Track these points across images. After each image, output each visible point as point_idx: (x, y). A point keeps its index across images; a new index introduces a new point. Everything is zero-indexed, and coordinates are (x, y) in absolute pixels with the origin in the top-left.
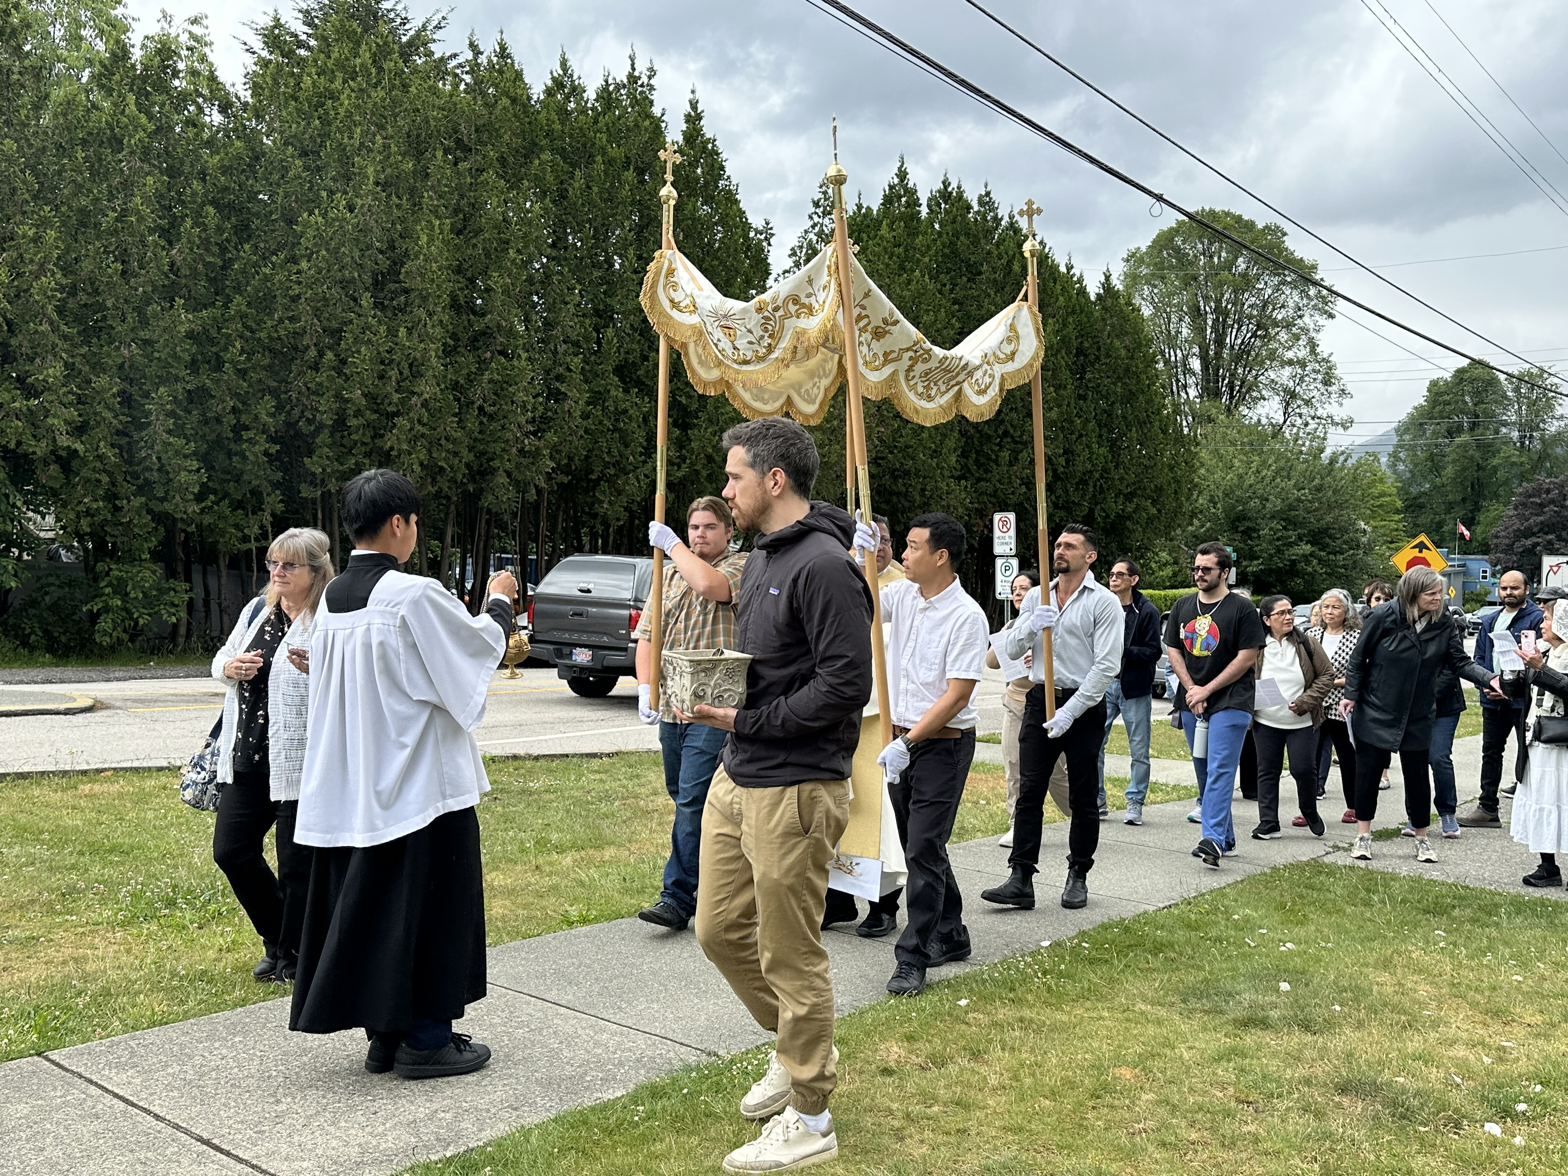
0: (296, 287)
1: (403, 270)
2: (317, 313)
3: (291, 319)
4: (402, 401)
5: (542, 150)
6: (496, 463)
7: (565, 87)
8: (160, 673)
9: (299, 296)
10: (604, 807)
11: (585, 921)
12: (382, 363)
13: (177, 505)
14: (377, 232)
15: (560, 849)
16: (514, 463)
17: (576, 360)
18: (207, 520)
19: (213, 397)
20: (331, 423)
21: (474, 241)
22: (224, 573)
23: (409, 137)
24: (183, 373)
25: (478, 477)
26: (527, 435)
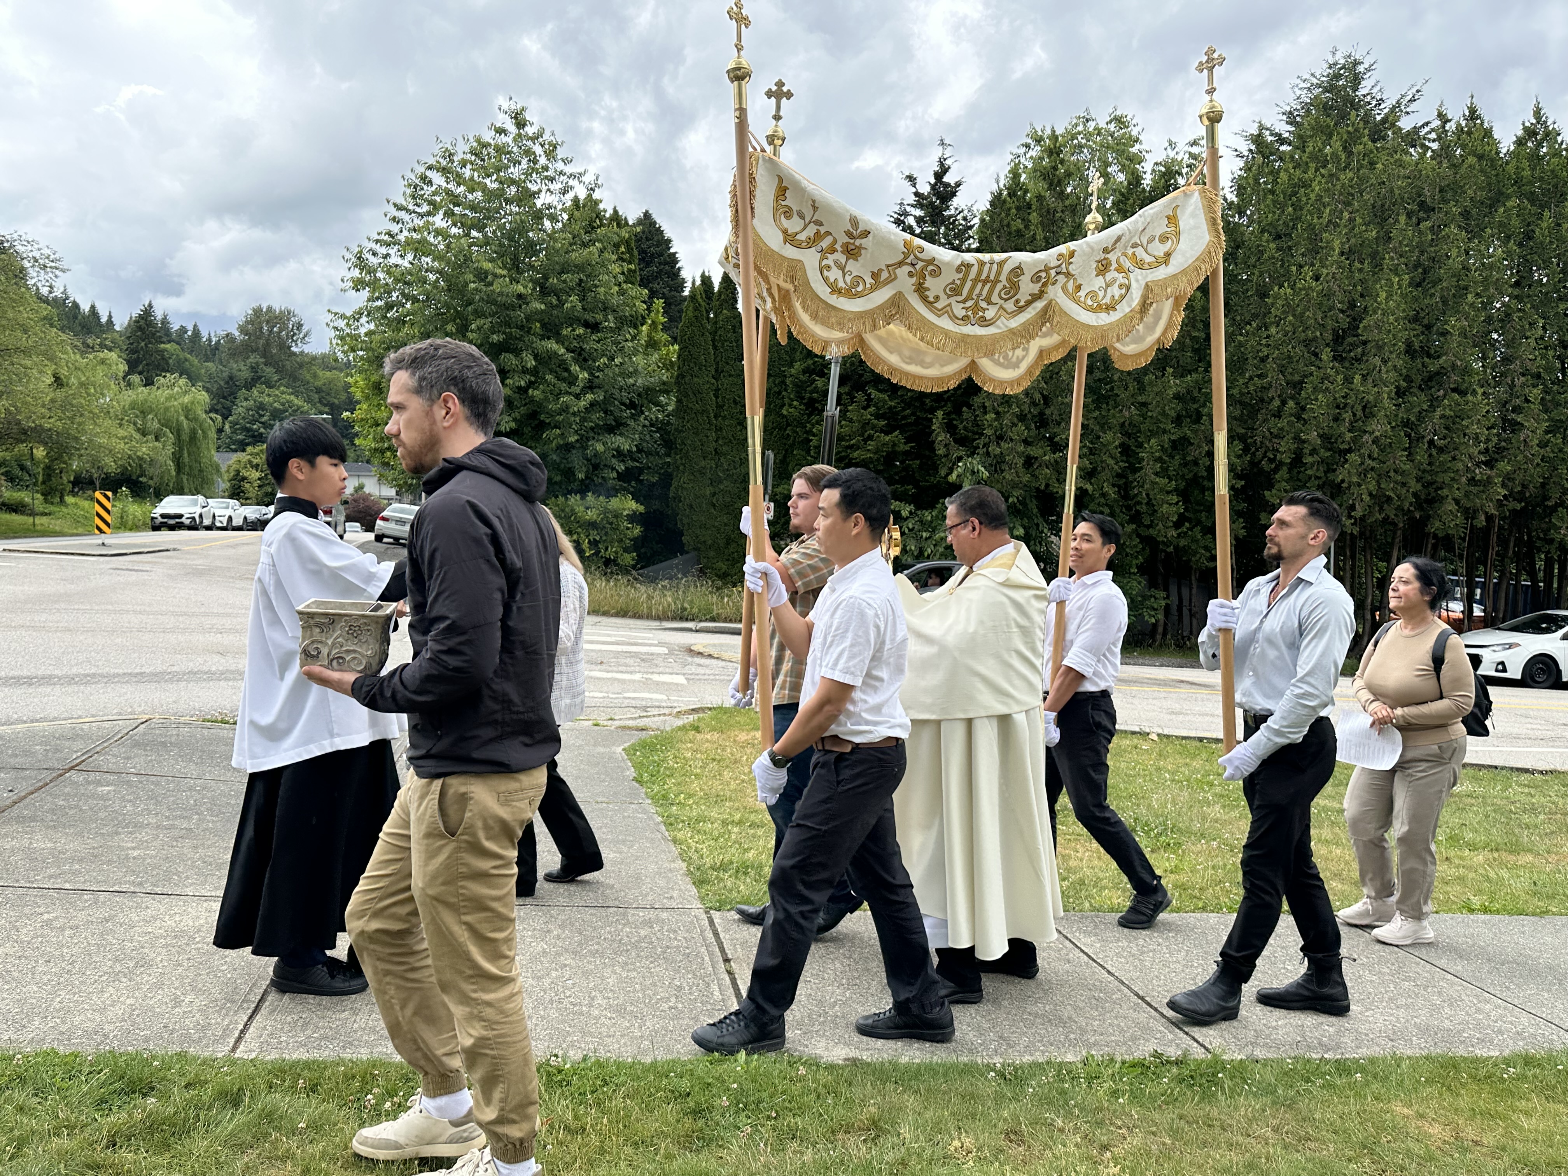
0: (1265, 349)
1: (1361, 326)
2: (1282, 371)
3: (1260, 376)
4: (1354, 440)
5: (1509, 197)
6: (1445, 492)
7: (1538, 134)
8: (1141, 661)
9: (1267, 356)
10: (1526, 818)
11: (1485, 910)
12: (1338, 407)
13: (1159, 531)
14: (1340, 295)
15: (1473, 847)
16: (1463, 492)
17: (1535, 391)
18: (1183, 542)
19: (1192, 444)
20: (1288, 461)
21: (1433, 291)
22: (1195, 586)
23: (1374, 207)
24: (1170, 426)
25: (1425, 505)
26: (1478, 465)
